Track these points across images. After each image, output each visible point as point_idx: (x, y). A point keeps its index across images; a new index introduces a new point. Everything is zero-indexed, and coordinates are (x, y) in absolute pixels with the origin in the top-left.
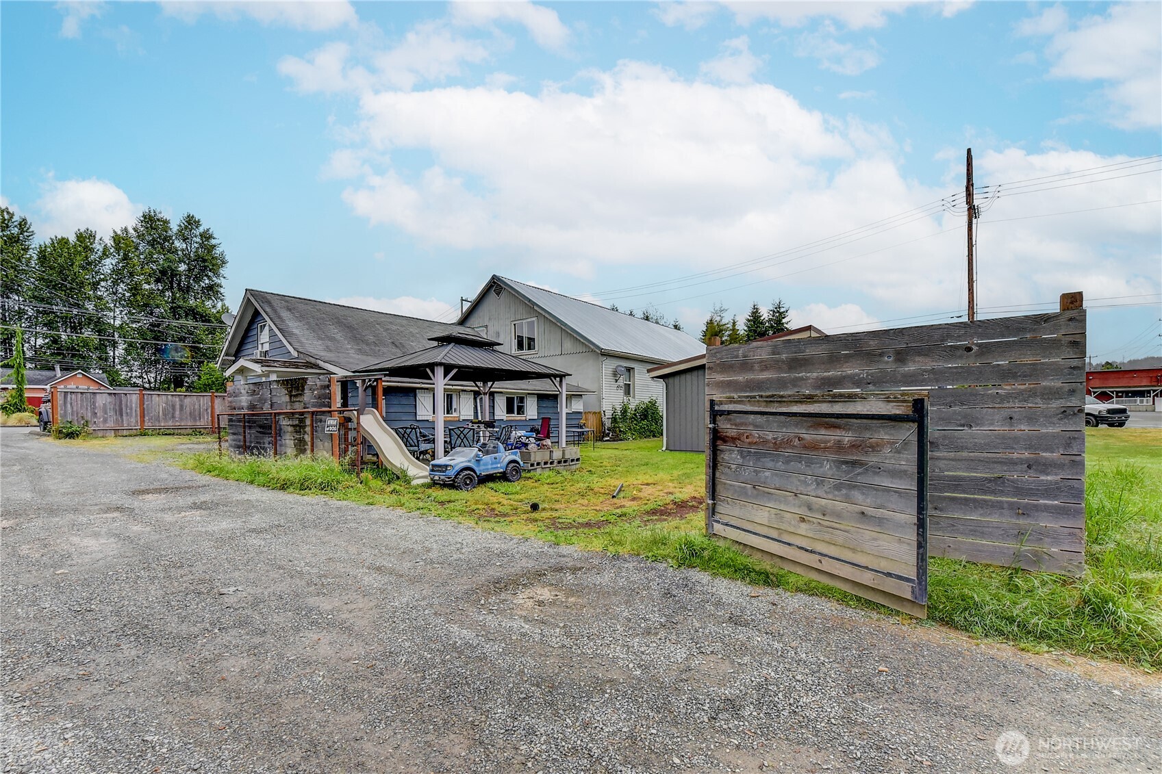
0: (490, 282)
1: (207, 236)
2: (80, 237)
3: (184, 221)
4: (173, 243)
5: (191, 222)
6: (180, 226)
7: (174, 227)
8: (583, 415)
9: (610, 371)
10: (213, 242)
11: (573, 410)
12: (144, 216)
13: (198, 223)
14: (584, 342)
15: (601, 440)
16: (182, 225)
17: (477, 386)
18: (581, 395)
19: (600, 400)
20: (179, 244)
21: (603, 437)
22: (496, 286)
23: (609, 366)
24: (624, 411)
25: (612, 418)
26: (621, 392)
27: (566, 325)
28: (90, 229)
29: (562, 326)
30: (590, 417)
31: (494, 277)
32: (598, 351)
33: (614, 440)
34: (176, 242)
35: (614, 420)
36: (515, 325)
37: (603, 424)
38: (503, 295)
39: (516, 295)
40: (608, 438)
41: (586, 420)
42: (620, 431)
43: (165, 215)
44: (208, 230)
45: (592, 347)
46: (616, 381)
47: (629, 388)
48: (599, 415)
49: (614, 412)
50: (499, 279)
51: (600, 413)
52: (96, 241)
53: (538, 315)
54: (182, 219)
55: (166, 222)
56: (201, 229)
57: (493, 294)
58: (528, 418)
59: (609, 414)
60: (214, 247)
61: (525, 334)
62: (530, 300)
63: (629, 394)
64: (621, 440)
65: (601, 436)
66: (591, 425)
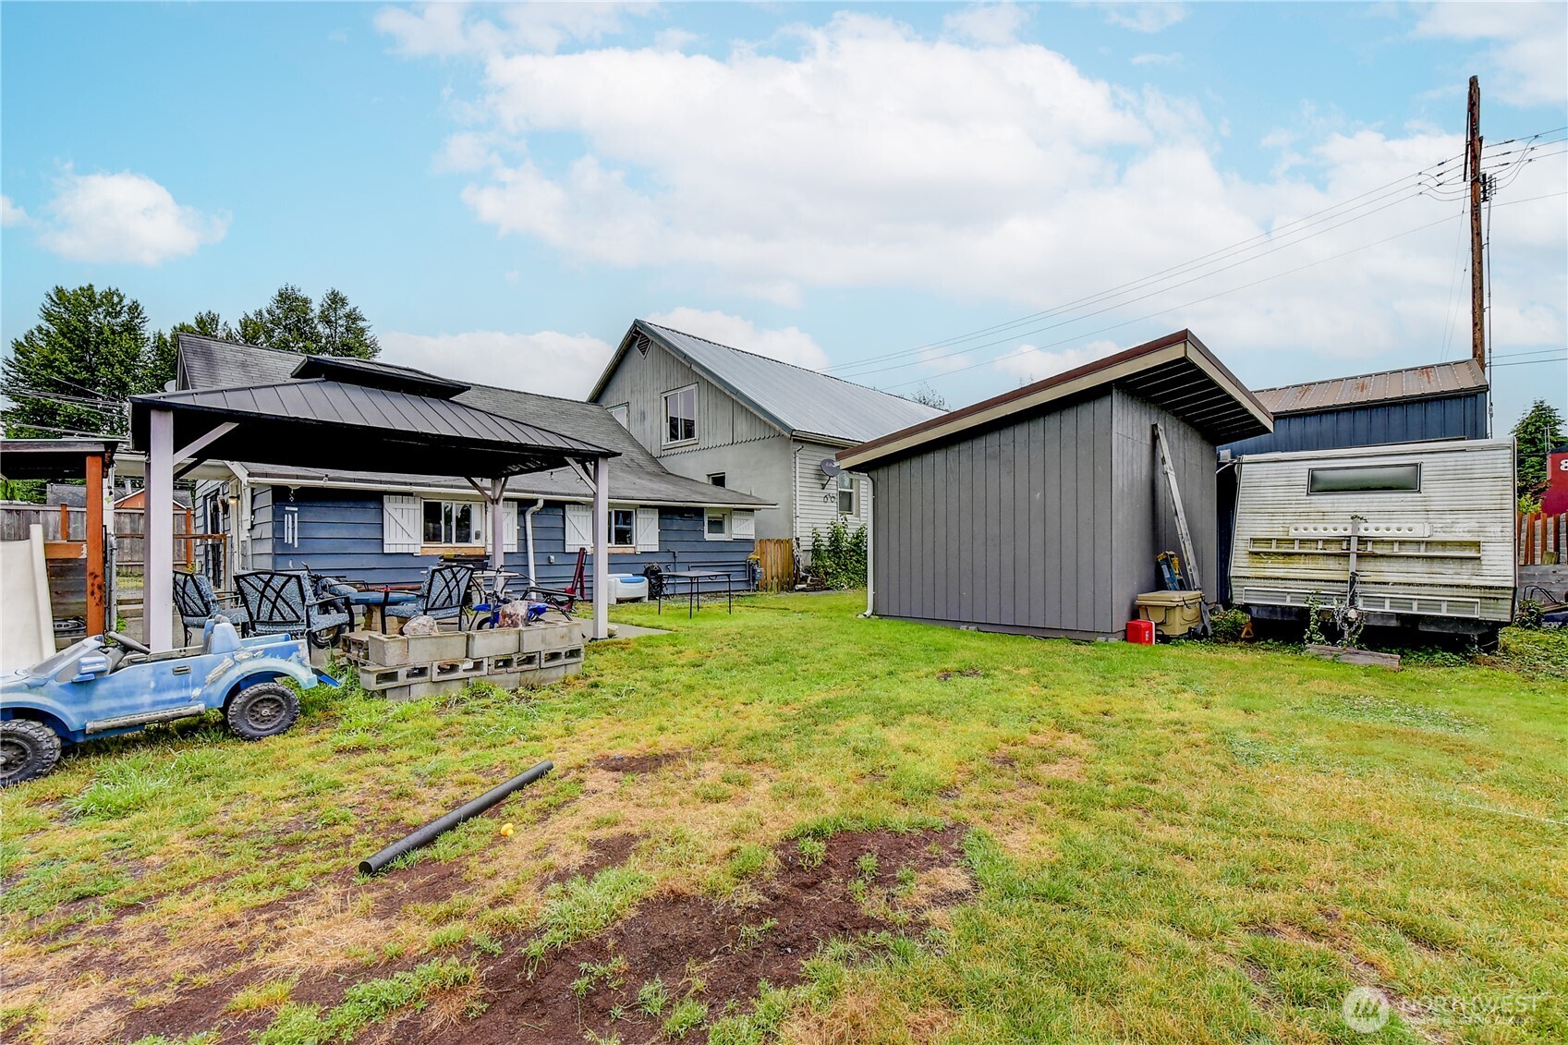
0: (630, 331)
1: (353, 317)
2: (201, 322)
3: (327, 300)
4: (315, 328)
5: (336, 300)
6: (322, 306)
7: (316, 308)
8: (757, 543)
9: (811, 470)
10: (361, 324)
11: (734, 537)
12: (281, 295)
13: (343, 302)
14: (765, 419)
15: (791, 589)
16: (325, 305)
17: (475, 486)
18: (752, 510)
19: (791, 519)
20: (322, 329)
21: (795, 583)
22: (638, 338)
23: (808, 460)
24: (836, 538)
25: (813, 551)
26: (833, 507)
27: (737, 392)
28: (213, 312)
29: (732, 395)
30: (771, 548)
31: (637, 321)
32: (786, 434)
33: (814, 588)
34: (319, 327)
35: (816, 552)
36: (666, 398)
37: (795, 561)
38: (651, 351)
39: (667, 349)
40: (805, 586)
41: (763, 553)
42: (827, 573)
43: (303, 293)
44: (355, 310)
45: (778, 428)
46: (823, 487)
47: (850, 500)
48: (787, 544)
49: (816, 541)
50: (643, 326)
51: (789, 541)
52: (219, 327)
53: (699, 380)
54: (325, 297)
55: (306, 301)
56: (347, 309)
57: (636, 351)
58: (639, 550)
59: (807, 543)
60: (362, 330)
61: (681, 415)
62: (685, 356)
63: (850, 509)
64: (829, 589)
65: (791, 581)
66: (772, 564)
